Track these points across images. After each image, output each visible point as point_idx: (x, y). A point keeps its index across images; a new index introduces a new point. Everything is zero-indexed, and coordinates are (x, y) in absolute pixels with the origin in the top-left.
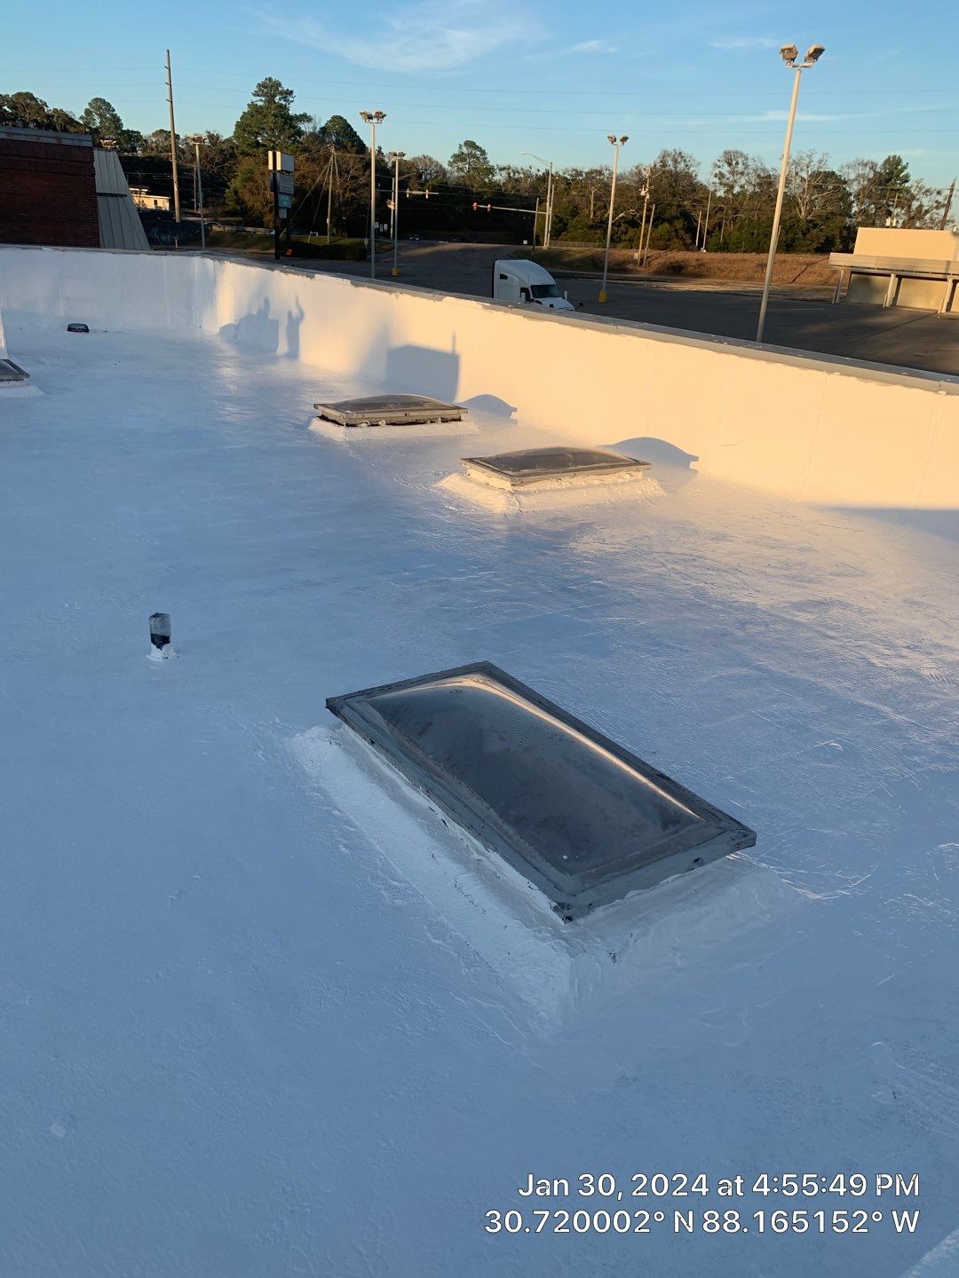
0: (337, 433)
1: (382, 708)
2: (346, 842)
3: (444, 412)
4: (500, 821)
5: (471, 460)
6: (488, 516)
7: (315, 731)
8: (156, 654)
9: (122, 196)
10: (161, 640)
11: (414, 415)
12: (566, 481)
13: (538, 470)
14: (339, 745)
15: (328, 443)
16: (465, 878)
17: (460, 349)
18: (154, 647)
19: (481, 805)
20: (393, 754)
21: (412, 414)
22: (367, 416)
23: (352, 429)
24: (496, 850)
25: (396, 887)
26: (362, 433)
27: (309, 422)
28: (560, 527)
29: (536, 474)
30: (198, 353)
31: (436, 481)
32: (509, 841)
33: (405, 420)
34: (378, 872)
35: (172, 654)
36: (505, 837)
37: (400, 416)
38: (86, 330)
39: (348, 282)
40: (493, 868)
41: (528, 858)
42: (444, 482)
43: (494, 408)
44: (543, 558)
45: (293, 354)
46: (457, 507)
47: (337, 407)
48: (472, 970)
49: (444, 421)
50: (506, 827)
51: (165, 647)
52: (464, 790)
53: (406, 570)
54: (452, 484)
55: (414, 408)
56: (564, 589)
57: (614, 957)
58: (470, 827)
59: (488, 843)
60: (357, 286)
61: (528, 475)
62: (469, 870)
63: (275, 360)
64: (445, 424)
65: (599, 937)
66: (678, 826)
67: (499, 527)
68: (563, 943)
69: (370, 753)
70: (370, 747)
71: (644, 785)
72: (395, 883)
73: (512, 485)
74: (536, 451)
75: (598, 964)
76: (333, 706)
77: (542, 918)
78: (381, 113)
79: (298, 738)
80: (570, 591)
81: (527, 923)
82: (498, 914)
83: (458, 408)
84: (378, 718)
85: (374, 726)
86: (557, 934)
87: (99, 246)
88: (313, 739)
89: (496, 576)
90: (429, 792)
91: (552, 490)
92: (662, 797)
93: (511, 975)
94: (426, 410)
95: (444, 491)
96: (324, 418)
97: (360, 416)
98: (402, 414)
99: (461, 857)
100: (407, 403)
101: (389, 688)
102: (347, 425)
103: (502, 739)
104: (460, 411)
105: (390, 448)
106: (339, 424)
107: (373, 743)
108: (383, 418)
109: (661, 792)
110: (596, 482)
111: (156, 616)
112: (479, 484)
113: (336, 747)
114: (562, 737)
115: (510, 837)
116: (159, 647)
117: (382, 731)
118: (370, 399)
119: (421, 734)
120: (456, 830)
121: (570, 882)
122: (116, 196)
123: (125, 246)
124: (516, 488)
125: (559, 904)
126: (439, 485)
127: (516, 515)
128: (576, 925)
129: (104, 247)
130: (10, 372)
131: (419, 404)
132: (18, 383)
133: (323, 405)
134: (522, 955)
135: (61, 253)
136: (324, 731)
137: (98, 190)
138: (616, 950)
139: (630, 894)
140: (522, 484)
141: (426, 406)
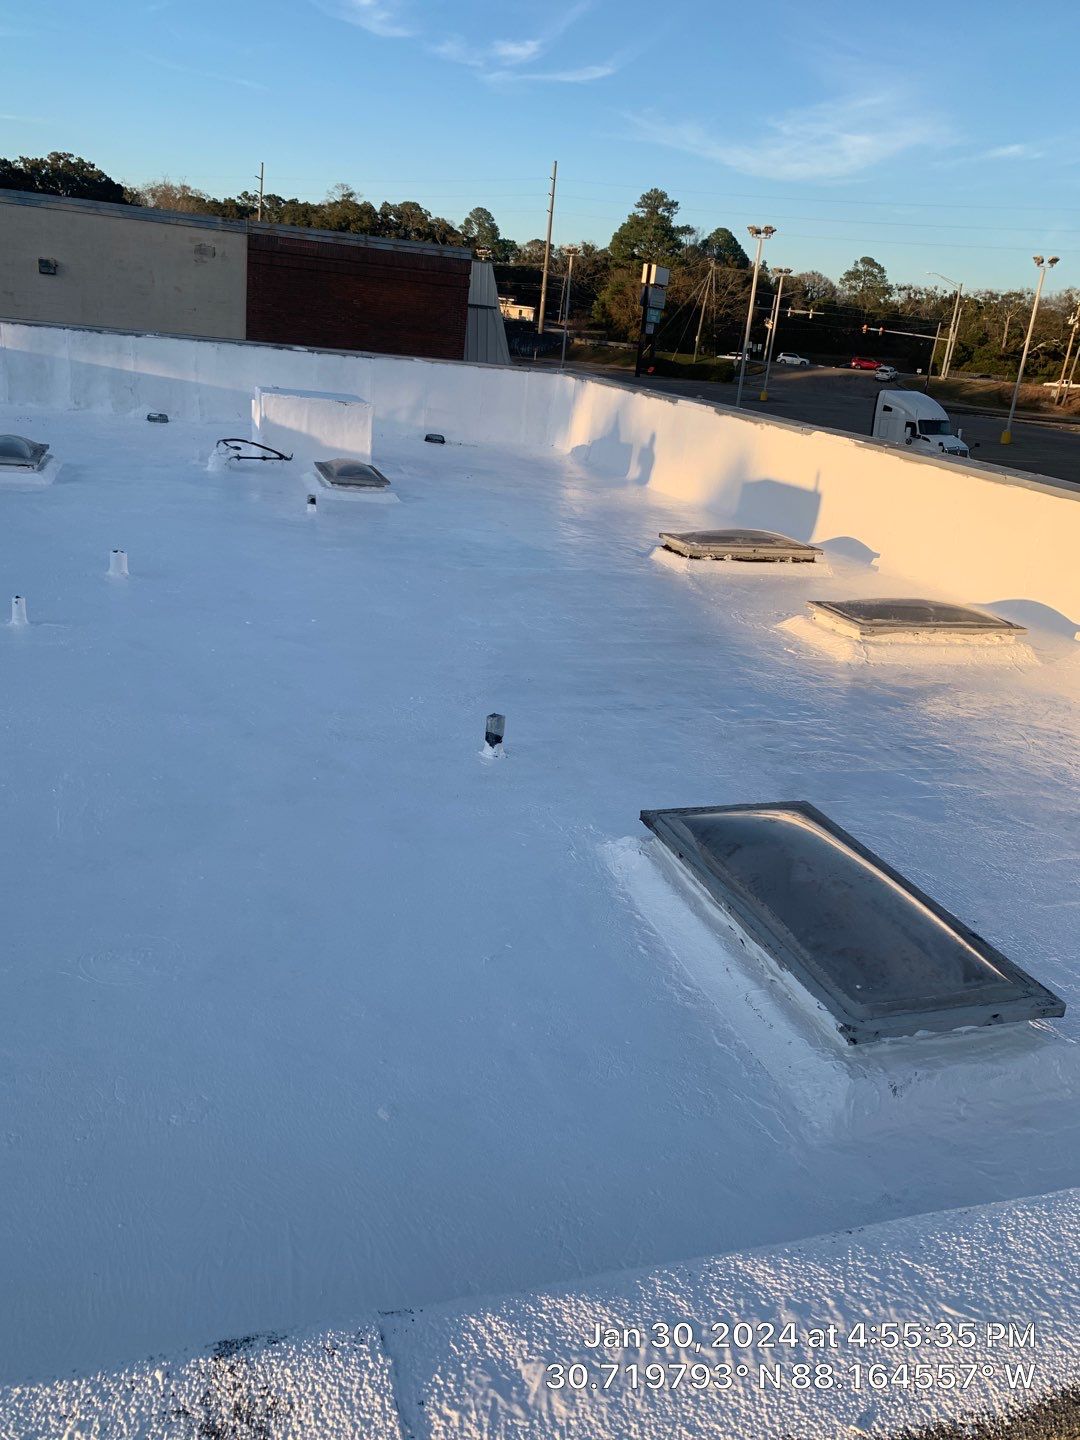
0: (679, 565)
1: (694, 827)
2: (644, 944)
3: (796, 551)
4: (798, 946)
5: (819, 604)
6: (829, 664)
7: (627, 840)
8: (488, 751)
9: (491, 308)
10: (494, 739)
11: (763, 552)
12: (924, 636)
13: (893, 621)
14: (648, 856)
15: (668, 575)
16: (757, 994)
17: (821, 488)
18: (487, 744)
19: (781, 928)
20: (699, 869)
21: (761, 550)
22: (712, 549)
23: (696, 562)
24: (790, 970)
25: (687, 992)
26: (707, 566)
27: (651, 551)
28: (910, 685)
29: (890, 625)
30: (546, 472)
31: (777, 622)
32: (804, 964)
33: (753, 556)
34: (673, 975)
35: (502, 754)
36: (801, 960)
37: (747, 552)
38: (443, 442)
39: (711, 409)
40: (785, 990)
41: (822, 982)
42: (786, 622)
43: (853, 551)
44: (885, 714)
45: (643, 480)
46: (797, 650)
47: (683, 538)
48: (752, 1075)
49: (795, 560)
50: (803, 951)
51: (497, 746)
52: (766, 912)
53: (733, 707)
54: (794, 626)
55: (765, 545)
56: (903, 748)
57: (895, 1090)
58: (767, 946)
59: (783, 963)
60: (721, 414)
61: (882, 625)
62: (761, 987)
63: (625, 484)
64: (796, 564)
65: (883, 1068)
66: (981, 981)
67: (840, 676)
68: (845, 1065)
69: (677, 868)
70: (678, 861)
71: (952, 937)
72: (688, 988)
73: (862, 634)
74: (893, 601)
75: (876, 1092)
76: (647, 818)
77: (827, 1041)
78: (770, 228)
79: (610, 845)
80: (910, 751)
81: (812, 1043)
82: (784, 1029)
83: (813, 548)
84: (689, 835)
85: (684, 842)
86: (839, 1055)
87: (462, 360)
88: (623, 847)
89: (829, 725)
90: (731, 908)
91: (905, 644)
92: (969, 952)
93: (790, 1086)
94: (777, 548)
95: (784, 633)
96: (667, 548)
97: (705, 548)
98: (751, 550)
99: (754, 976)
100: (757, 539)
101: (703, 810)
102: (691, 557)
103: (810, 870)
104: (815, 552)
105: (731, 584)
106: (683, 555)
107: (681, 856)
108: (730, 553)
109: (968, 947)
110: (958, 642)
111: (493, 716)
112: (824, 630)
113: (644, 857)
114: (873, 879)
115: (806, 961)
116: (492, 745)
117: (691, 847)
118: (715, 532)
119: (729, 855)
120: (754, 949)
121: (858, 1009)
122: (486, 307)
123: (486, 359)
124: (866, 637)
125: (846, 1025)
126: (780, 626)
127: (862, 666)
128: (860, 1050)
129: (468, 360)
130: (373, 478)
131: (770, 541)
132: (379, 489)
133: (669, 535)
134: (803, 1070)
135: (430, 365)
136: (635, 841)
137: (470, 302)
138: (898, 1084)
139: (919, 1033)
140: (873, 633)
141: (778, 544)
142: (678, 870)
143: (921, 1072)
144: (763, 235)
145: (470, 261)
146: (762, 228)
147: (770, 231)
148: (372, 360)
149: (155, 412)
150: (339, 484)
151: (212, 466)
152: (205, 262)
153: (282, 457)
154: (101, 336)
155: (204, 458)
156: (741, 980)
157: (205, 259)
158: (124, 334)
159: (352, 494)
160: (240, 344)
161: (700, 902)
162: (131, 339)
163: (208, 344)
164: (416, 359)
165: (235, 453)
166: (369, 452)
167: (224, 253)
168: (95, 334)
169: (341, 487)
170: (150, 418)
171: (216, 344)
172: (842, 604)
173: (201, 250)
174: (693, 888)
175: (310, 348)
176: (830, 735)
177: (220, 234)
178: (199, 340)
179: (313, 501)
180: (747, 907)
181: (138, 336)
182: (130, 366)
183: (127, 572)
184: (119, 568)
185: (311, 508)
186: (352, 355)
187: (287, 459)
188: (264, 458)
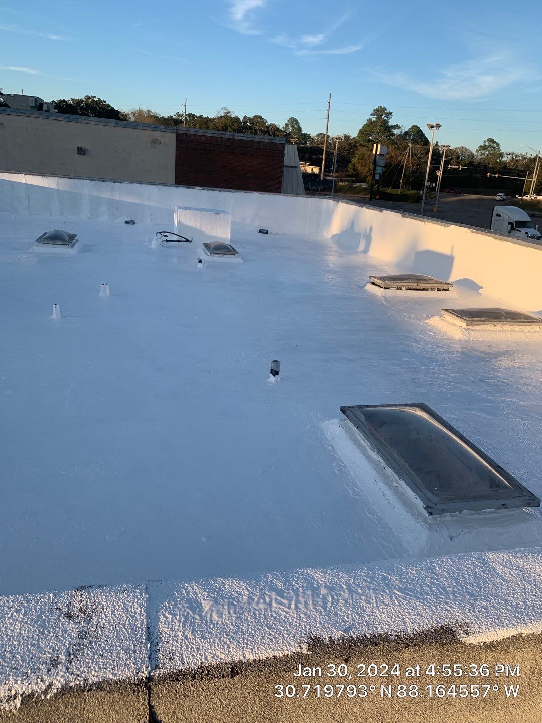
0: (378, 292)
1: (366, 414)
2: (338, 469)
3: (439, 285)
4: (409, 469)
5: (446, 310)
6: (450, 340)
7: (334, 420)
8: (272, 379)
9: (295, 167)
10: (275, 373)
11: (422, 285)
12: (499, 327)
13: (483, 319)
14: (344, 428)
15: (373, 297)
16: (388, 492)
17: (454, 254)
18: (271, 375)
19: (402, 461)
20: (365, 434)
21: (421, 284)
22: (396, 284)
23: (387, 290)
24: (404, 480)
25: (356, 491)
26: (392, 292)
27: (365, 285)
28: (494, 350)
29: (482, 321)
30: (318, 247)
31: (425, 319)
32: (411, 477)
33: (416, 287)
34: (350, 483)
35: (279, 380)
37: (414, 285)
38: (267, 233)
39: (400, 215)
40: (402, 491)
41: (418, 486)
42: (430, 320)
43: (469, 285)
45: (366, 250)
46: (434, 333)
47: (381, 279)
48: (383, 530)
49: (439, 290)
50: (411, 472)
51: (276, 376)
52: (395, 454)
53: (397, 360)
54: (434, 322)
55: (423, 282)
56: (482, 381)
57: (451, 538)
58: (394, 469)
59: (401, 477)
60: (404, 217)
61: (477, 321)
62: (391, 489)
63: (357, 253)
64: (439, 292)
65: (446, 528)
66: (499, 488)
67: (455, 346)
68: (427, 525)
70: (357, 430)
71: (486, 466)
72: (356, 489)
73: (467, 325)
74: (484, 309)
75: (442, 539)
76: (343, 410)
77: (420, 514)
79: (326, 422)
80: (485, 382)
81: (413, 514)
82: (400, 509)
83: (448, 284)
84: (363, 418)
85: (360, 420)
86: (425, 521)
87: (280, 193)
88: (332, 424)
89: (446, 369)
90: (379, 451)
91: (490, 331)
92: (494, 474)
93: (400, 535)
94: (429, 283)
95: (428, 325)
96: (373, 283)
97: (392, 283)
98: (416, 284)
99: (389, 484)
100: (419, 279)
101: (371, 406)
102: (385, 288)
103: (418, 434)
104: (449, 285)
105: (405, 301)
106: (381, 287)
107: (358, 428)
108: (405, 286)
109: (494, 472)
110: (518, 330)
111: (275, 361)
112: (449, 323)
113: (342, 428)
115: (412, 476)
116: (274, 375)
117: (363, 423)
118: (400, 275)
119: (380, 427)
120: (389, 471)
121: (435, 499)
122: (292, 167)
123: (292, 192)
124: (469, 327)
125: (427, 506)
126: (426, 322)
127: (467, 341)
128: (435, 518)
129: (283, 193)
130: (230, 250)
131: (425, 280)
132: (233, 256)
133: (375, 277)
134: (407, 528)
135: (262, 195)
136: (338, 420)
137: (285, 164)
138: (453, 535)
139: (465, 511)
140: (473, 325)
141: (429, 281)
142: (357, 434)
143: (465, 530)
144: (435, 128)
145: (284, 144)
146: (434, 125)
147: (438, 126)
148: (233, 193)
149: (129, 220)
150: (214, 253)
151: (154, 245)
152: (156, 147)
153: (187, 240)
154: (104, 183)
155: (150, 241)
156: (382, 486)
157: (156, 145)
158: (115, 182)
159: (220, 258)
160: (170, 186)
161: (366, 450)
162: (118, 184)
163: (154, 187)
164: (255, 193)
165: (165, 238)
166: (229, 238)
167: (165, 142)
168: (101, 182)
169: (215, 255)
170: (126, 222)
171: (158, 186)
172: (458, 310)
173: (154, 141)
174: (363, 443)
175: (205, 188)
176: (446, 374)
177: (163, 133)
178: (150, 185)
179: (200, 261)
180: (386, 451)
181: (121, 183)
182: (117, 197)
183: (108, 294)
184: (105, 292)
185: (199, 265)
186: (224, 191)
187: (190, 241)
188: (179, 241)
